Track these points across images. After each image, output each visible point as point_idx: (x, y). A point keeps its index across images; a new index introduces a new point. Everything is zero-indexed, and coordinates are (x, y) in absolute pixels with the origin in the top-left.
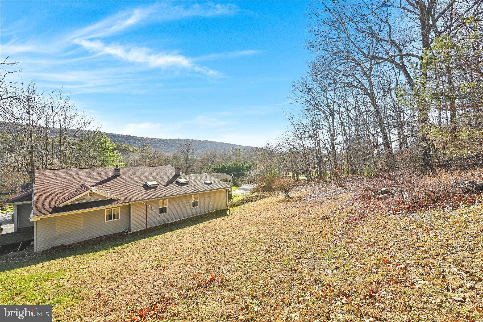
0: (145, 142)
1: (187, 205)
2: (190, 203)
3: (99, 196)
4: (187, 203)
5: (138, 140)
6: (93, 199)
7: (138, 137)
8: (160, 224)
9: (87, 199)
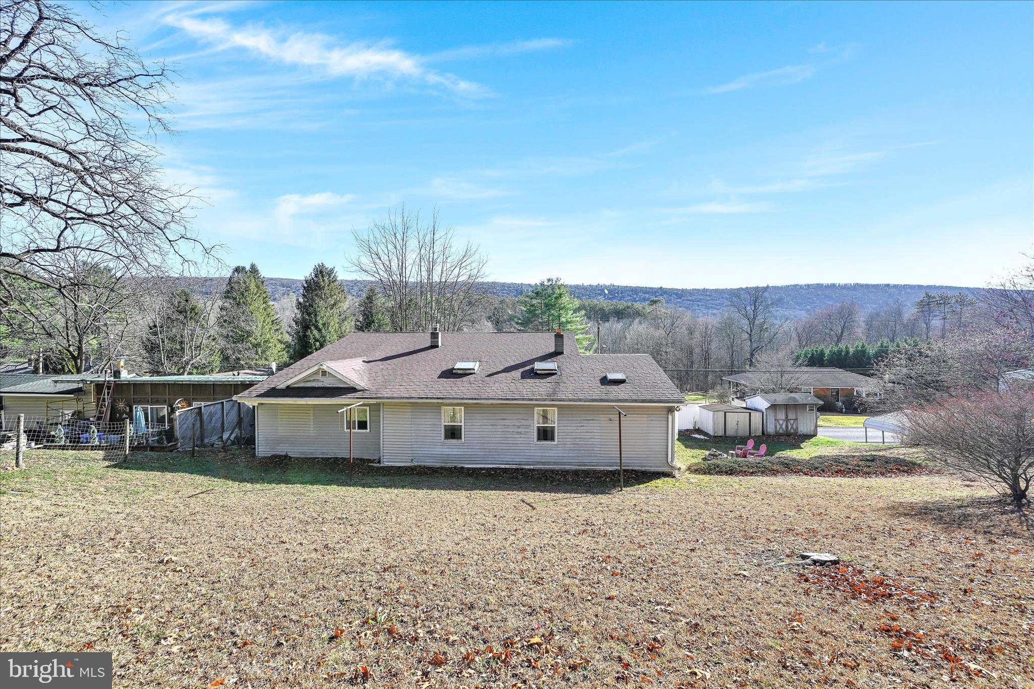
0: (690, 298)
1: (520, 433)
2: (528, 426)
3: (334, 378)
4: (519, 427)
5: (676, 294)
6: (327, 382)
7: (677, 289)
8: (443, 465)
9: (318, 380)
